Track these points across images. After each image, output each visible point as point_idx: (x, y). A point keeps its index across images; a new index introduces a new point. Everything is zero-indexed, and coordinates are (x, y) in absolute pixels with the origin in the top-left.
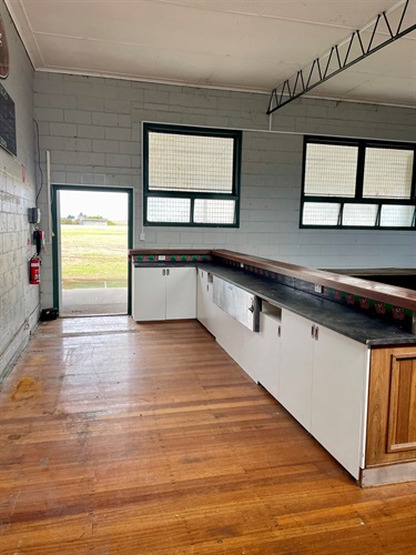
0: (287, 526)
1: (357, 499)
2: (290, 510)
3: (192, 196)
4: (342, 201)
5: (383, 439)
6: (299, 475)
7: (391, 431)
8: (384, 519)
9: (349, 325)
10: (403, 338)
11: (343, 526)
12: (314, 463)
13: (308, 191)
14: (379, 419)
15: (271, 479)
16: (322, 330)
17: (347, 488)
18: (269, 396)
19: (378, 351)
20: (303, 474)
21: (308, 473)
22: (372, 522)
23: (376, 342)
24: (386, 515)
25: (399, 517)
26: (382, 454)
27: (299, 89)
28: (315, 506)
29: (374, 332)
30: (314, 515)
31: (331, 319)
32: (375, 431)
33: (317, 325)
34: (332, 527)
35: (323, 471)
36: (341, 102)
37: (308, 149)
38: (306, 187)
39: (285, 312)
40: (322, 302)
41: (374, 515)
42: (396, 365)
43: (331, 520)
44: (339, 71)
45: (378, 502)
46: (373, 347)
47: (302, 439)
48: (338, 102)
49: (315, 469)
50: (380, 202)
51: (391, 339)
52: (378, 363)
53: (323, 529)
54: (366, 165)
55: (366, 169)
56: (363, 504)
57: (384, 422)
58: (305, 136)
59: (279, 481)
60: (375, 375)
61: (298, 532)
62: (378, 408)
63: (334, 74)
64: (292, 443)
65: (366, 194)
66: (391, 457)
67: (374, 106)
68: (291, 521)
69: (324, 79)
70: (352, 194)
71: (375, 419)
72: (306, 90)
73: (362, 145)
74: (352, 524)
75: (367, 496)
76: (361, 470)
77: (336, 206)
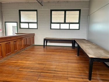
3: (28, 23)
4: (60, 23)
37: (52, 12)
48: (58, 2)
54: (66, 15)
58: (51, 10)
73: (65, 11)
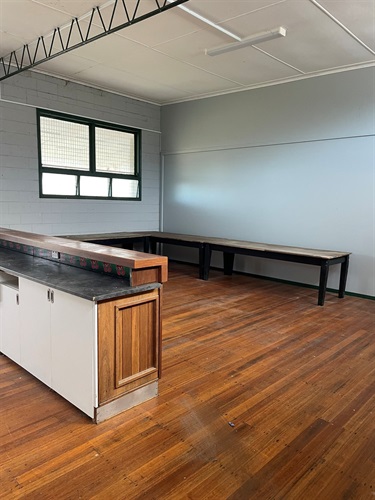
0: (28, 483)
1: (93, 435)
2: (30, 467)
4: (78, 173)
5: (112, 378)
6: (40, 431)
7: (118, 370)
8: (115, 445)
9: (79, 286)
10: (123, 291)
11: (80, 463)
12: (55, 415)
13: (46, 162)
14: (108, 362)
15: (12, 443)
16: (57, 293)
17: (85, 428)
18: (12, 363)
19: (103, 305)
20: (44, 429)
21: (48, 427)
22: (105, 451)
23: (101, 297)
24: (116, 441)
25: (127, 439)
26: (112, 391)
27: (27, 63)
28: (55, 455)
29: (101, 289)
30: (54, 463)
31: (64, 282)
32: (105, 373)
33: (52, 289)
34: (70, 468)
35: (62, 420)
36: (70, 83)
37: (41, 122)
38: (43, 158)
39: (22, 280)
40: (59, 267)
41: (107, 445)
42: (119, 314)
43: (70, 461)
44: (62, 53)
45: (110, 432)
46: (99, 302)
47: (44, 396)
48: (67, 82)
49: (56, 420)
50: (111, 176)
51: (113, 294)
52: (104, 316)
53: (61, 473)
54: (96, 142)
55: (97, 146)
56: (98, 438)
57: (112, 363)
58: (38, 109)
59: (21, 442)
60: (102, 326)
61: (39, 484)
62: (106, 353)
63: (58, 54)
64: (35, 402)
65: (99, 168)
66: (119, 391)
67: (99, 91)
68: (32, 475)
69: (49, 57)
70: (86, 167)
71: (105, 362)
72: (33, 64)
73: (92, 125)
74: (88, 459)
75: (101, 429)
76: (95, 409)
77: (74, 178)
